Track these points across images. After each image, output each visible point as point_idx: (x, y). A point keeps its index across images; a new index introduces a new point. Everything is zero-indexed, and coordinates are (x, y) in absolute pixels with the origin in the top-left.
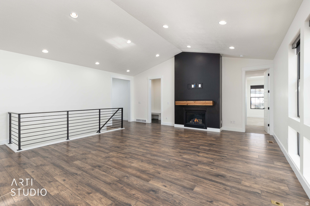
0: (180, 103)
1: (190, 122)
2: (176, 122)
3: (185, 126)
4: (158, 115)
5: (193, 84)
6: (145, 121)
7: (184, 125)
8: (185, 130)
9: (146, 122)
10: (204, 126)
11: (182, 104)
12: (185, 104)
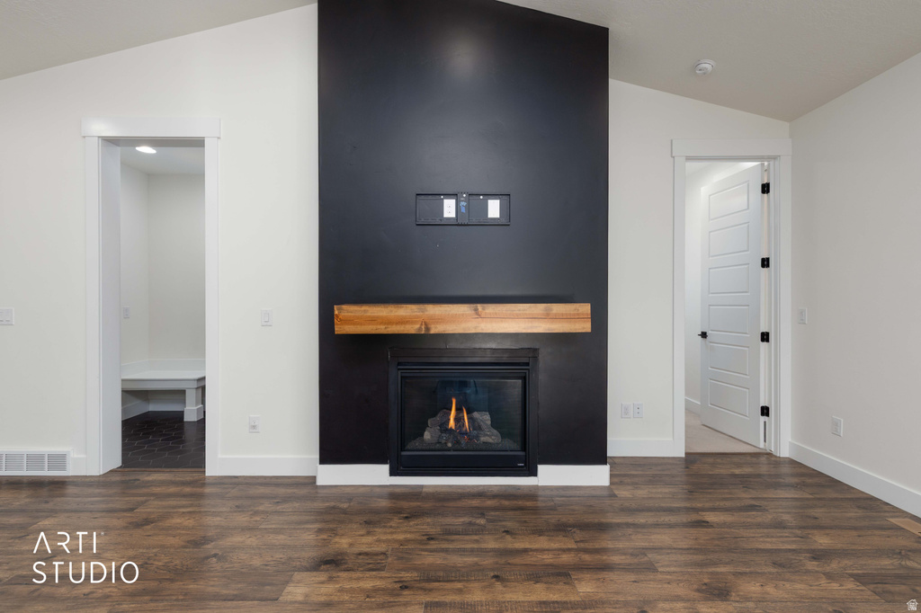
0: (373, 320)
1: (427, 435)
2: (332, 452)
3: (393, 473)
4: (180, 394)
5: (449, 196)
6: (59, 460)
7: (385, 468)
8: (395, 495)
9: (71, 471)
10: (517, 459)
11: (389, 322)
12: (411, 329)
